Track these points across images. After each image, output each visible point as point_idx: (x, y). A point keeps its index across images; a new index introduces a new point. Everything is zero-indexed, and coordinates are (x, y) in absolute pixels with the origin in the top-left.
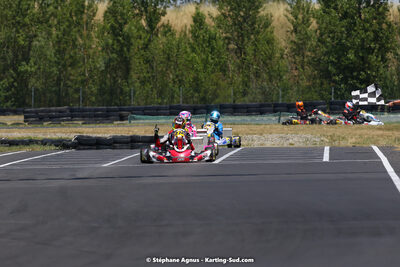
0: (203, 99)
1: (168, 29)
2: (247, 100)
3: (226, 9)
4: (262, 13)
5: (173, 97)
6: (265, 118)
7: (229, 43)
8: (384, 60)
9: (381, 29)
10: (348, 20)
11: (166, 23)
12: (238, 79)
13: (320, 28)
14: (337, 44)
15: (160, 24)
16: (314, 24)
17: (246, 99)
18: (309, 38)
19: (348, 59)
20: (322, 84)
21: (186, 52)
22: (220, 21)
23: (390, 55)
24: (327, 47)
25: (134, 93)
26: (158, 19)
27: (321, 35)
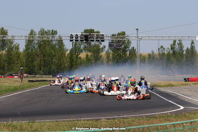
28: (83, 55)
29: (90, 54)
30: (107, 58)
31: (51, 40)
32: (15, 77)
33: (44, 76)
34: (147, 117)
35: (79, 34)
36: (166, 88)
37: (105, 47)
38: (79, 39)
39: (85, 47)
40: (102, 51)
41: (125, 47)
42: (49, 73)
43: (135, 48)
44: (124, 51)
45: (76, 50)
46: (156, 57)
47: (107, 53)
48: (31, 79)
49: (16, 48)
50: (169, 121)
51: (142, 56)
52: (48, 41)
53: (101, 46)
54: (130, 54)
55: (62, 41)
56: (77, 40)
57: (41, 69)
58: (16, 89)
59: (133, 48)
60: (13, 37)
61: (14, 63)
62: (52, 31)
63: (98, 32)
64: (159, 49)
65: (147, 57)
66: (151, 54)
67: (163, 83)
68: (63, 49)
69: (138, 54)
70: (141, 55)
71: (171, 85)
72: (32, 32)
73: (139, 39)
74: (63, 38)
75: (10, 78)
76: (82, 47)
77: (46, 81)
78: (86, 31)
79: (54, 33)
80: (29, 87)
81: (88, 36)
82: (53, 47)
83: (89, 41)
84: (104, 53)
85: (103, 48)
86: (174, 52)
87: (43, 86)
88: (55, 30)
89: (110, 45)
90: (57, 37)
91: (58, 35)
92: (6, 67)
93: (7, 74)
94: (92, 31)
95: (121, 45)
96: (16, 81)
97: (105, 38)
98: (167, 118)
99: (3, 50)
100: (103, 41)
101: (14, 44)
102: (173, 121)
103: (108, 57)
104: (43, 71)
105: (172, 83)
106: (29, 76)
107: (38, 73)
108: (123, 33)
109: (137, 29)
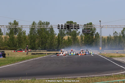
1: (64, 39)
3: (72, 36)
9: (93, 39)
28: (66, 38)
29: (70, 37)
31: (46, 28)
32: (23, 51)
33: (41, 51)
34: (106, 76)
35: (64, 24)
36: (119, 58)
37: (80, 32)
38: (63, 27)
39: (67, 32)
40: (78, 35)
41: (92, 32)
42: (45, 49)
43: (99, 33)
44: (92, 35)
45: (61, 34)
46: (112, 38)
47: (81, 36)
48: (33, 53)
49: (23, 33)
50: (120, 79)
51: (103, 38)
52: (44, 29)
53: (78, 32)
54: (95, 37)
55: (52, 28)
56: (62, 28)
57: (39, 46)
58: (23, 59)
59: (98, 33)
60: (22, 26)
61: (22, 42)
62: (47, 22)
63: (76, 23)
64: (114, 34)
65: (106, 38)
66: (109, 37)
67: (117, 55)
68: (53, 34)
69: (101, 37)
71: (121, 56)
72: (34, 23)
73: (101, 27)
74: (53, 27)
75: (20, 52)
76: (65, 32)
77: (43, 54)
78: (68, 22)
79: (48, 24)
80: (32, 58)
81: (69, 26)
82: (47, 33)
83: (70, 29)
84: (79, 36)
85: (78, 33)
86: (123, 35)
87: (41, 57)
88: (48, 22)
89: (83, 31)
90: (49, 26)
91: (50, 25)
92: (18, 45)
93: (18, 50)
94: (71, 22)
95: (90, 31)
96: (24, 54)
97: (80, 27)
98: (119, 77)
99: (16, 34)
100: (79, 28)
101: (23, 30)
102: (123, 79)
103: (82, 39)
104: (41, 48)
105: (122, 55)
106: (32, 50)
107: (38, 49)
108: (91, 24)
109: (100, 21)
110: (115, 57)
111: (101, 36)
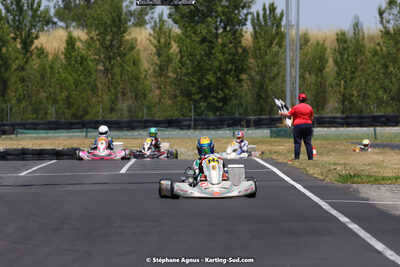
0: (74, 116)
1: (41, 52)
2: (114, 117)
3: (94, 34)
4: (127, 37)
5: (46, 114)
6: (136, 133)
7: (97, 64)
8: (240, 81)
9: (237, 52)
10: (206, 44)
11: (39, 46)
12: (106, 97)
13: (180, 52)
14: (197, 66)
15: (33, 47)
16: (175, 48)
17: (113, 115)
18: (170, 60)
19: (207, 80)
20: (183, 102)
21: (59, 73)
22: (89, 44)
23: (244, 76)
24: (187, 69)
25: (11, 110)
26: (32, 42)
27: (182, 57)
28: (52, 40)
29: (80, 34)
30: (159, 54)
44: (232, 22)
46: (369, 45)
47: (160, 29)
51: (312, 41)
54: (256, 36)
59: (273, 8)
64: (381, 13)
65: (331, 45)
66: (350, 35)
69: (292, 34)
70: (305, 40)
84: (147, 30)
103: (162, 47)
110: (377, 181)
111: (294, 32)
